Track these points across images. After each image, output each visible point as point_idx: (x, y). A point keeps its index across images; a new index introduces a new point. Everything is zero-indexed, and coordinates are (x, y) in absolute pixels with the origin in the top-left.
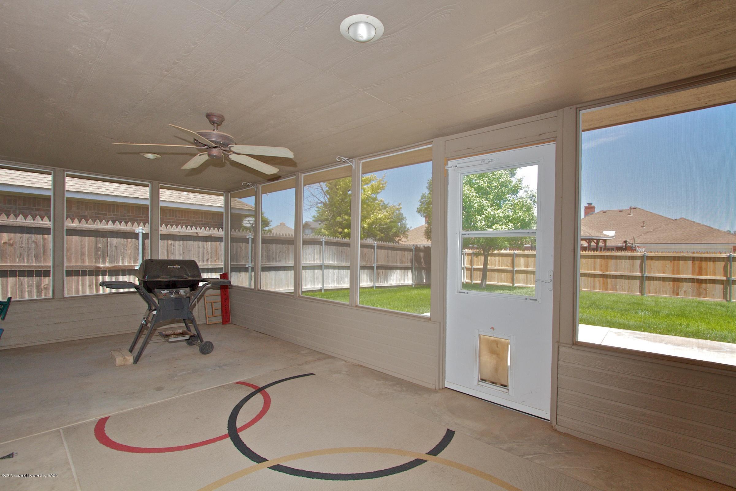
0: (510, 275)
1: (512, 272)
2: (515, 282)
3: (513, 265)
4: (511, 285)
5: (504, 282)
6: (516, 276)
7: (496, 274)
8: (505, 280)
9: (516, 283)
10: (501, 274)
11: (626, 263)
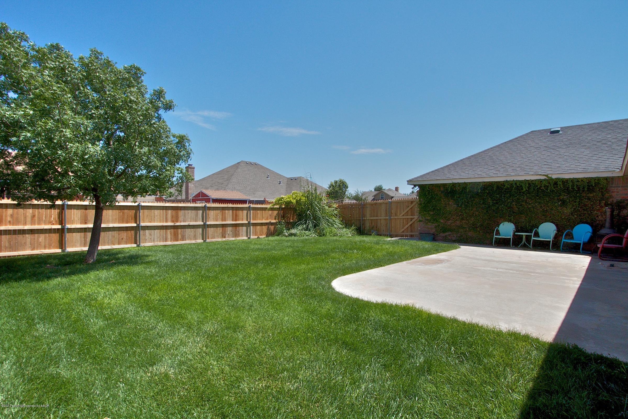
0: (55, 237)
1: (62, 232)
2: (67, 245)
3: (61, 221)
4: (60, 251)
5: (45, 248)
6: (68, 236)
7: (28, 237)
8: (47, 245)
9: (70, 247)
10: (39, 237)
11: (191, 213)
